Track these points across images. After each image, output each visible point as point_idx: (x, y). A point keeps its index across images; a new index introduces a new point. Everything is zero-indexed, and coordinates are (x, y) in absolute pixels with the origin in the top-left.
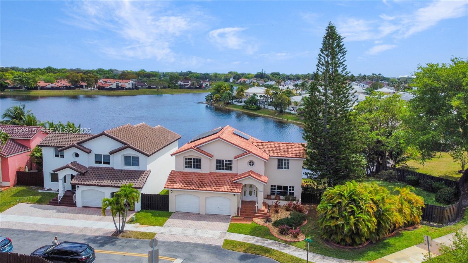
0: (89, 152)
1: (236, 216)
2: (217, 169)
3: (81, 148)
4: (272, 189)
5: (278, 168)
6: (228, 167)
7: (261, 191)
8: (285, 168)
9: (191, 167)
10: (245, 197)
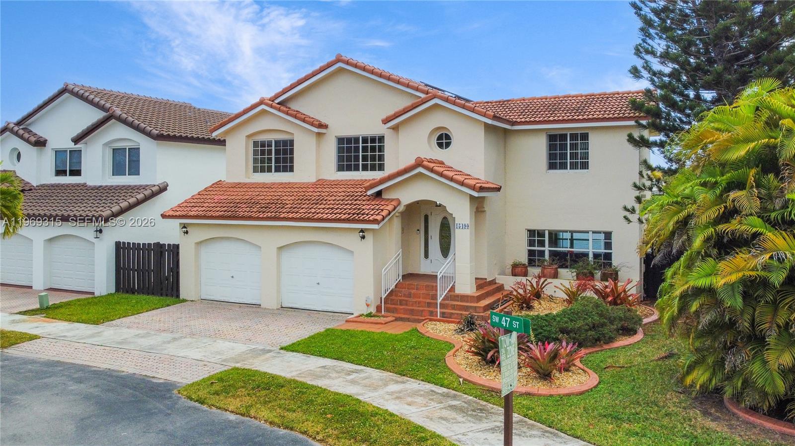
0: (40, 143)
1: (370, 315)
2: (340, 168)
3: (26, 135)
4: (531, 243)
5: (552, 166)
6: (373, 158)
7: (465, 226)
8: (574, 166)
9: (269, 170)
10: (428, 261)
